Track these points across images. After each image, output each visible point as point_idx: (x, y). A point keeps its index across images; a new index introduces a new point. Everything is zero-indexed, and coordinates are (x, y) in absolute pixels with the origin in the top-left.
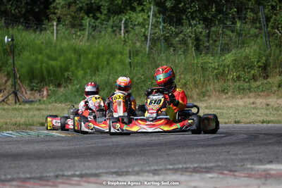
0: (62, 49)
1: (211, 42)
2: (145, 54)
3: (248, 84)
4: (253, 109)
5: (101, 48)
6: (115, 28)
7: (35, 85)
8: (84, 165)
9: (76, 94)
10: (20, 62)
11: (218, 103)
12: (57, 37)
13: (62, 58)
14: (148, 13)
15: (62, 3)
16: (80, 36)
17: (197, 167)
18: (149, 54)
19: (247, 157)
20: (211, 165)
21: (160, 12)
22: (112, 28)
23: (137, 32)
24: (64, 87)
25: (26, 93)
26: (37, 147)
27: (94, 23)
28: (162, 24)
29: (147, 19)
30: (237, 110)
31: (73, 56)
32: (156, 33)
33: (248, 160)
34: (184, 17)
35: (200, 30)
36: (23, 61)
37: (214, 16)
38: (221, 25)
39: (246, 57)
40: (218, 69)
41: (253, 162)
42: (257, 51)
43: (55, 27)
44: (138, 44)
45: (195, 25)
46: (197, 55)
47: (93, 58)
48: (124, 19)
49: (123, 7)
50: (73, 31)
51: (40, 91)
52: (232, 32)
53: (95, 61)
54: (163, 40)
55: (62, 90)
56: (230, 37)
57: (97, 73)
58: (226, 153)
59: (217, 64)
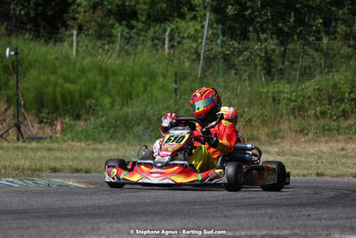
0: (83, 67)
1: (287, 63)
2: (196, 77)
3: (336, 123)
4: (343, 157)
5: (137, 68)
6: (156, 42)
7: (45, 115)
8: (111, 227)
9: (101, 129)
10: (25, 85)
11: (295, 148)
12: (77, 51)
13: (83, 81)
14: (201, 22)
15: (85, 3)
16: (108, 50)
17: (266, 235)
18: (202, 78)
19: (335, 223)
20: (285, 232)
21: (218, 21)
22: (153, 40)
23: (186, 47)
24: (86, 120)
25: (33, 127)
26: (47, 201)
27: (128, 33)
28: (221, 37)
29: (201, 30)
30: (320, 157)
31: (97, 77)
32: (212, 49)
33: (335, 227)
34: (251, 29)
35: (273, 47)
36: (30, 82)
37: (293, 29)
38: (301, 41)
39: (335, 85)
40: (295, 101)
41: (343, 231)
42: (350, 78)
43: (75, 38)
44: (187, 64)
45: (266, 40)
46: (267, 82)
47: (125, 81)
48: (169, 29)
49: (168, 13)
50: (99, 43)
51: (51, 124)
52: (316, 50)
53: (127, 84)
54: (221, 60)
55: (81, 124)
56: (313, 58)
57: (130, 101)
58: (305, 217)
59: (294, 94)
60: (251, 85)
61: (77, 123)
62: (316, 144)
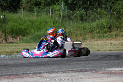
0: (25, 20)
1: (87, 17)
2: (60, 22)
3: (103, 35)
4: (105, 45)
5: (42, 20)
6: (47, 12)
7: (14, 36)
8: (34, 69)
9: (31, 39)
10: (7, 26)
12: (23, 16)
13: (25, 25)
14: (61, 5)
16: (33, 15)
17: (82, 70)
18: (62, 22)
19: (103, 65)
20: (88, 68)
21: (66, 5)
22: (46, 11)
23: (56, 13)
24: (26, 36)
25: (10, 39)
26: (15, 62)
27: (38, 10)
28: (67, 10)
29: (61, 8)
30: (98, 45)
31: (30, 23)
32: (64, 14)
33: (102, 66)
34: (76, 7)
35: (83, 12)
37: (89, 7)
38: (92, 10)
39: (102, 23)
40: (90, 29)
41: (105, 67)
42: (107, 21)
43: (22, 12)
44: (57, 18)
45: (81, 10)
46: (81, 23)
47: (38, 24)
48: (51, 8)
49: (50, 3)
50: (30, 13)
51: (16, 38)
52: (96, 13)
53: (39, 25)
54: (67, 17)
55: (25, 38)
56: (95, 15)
57: (40, 30)
58: (94, 64)
59: (90, 26)
60: (77, 24)
61: (24, 37)
62: (97, 42)
